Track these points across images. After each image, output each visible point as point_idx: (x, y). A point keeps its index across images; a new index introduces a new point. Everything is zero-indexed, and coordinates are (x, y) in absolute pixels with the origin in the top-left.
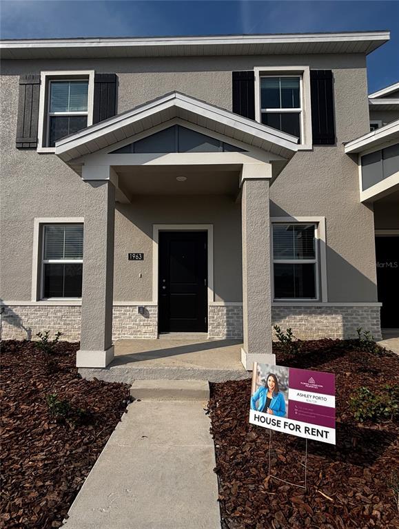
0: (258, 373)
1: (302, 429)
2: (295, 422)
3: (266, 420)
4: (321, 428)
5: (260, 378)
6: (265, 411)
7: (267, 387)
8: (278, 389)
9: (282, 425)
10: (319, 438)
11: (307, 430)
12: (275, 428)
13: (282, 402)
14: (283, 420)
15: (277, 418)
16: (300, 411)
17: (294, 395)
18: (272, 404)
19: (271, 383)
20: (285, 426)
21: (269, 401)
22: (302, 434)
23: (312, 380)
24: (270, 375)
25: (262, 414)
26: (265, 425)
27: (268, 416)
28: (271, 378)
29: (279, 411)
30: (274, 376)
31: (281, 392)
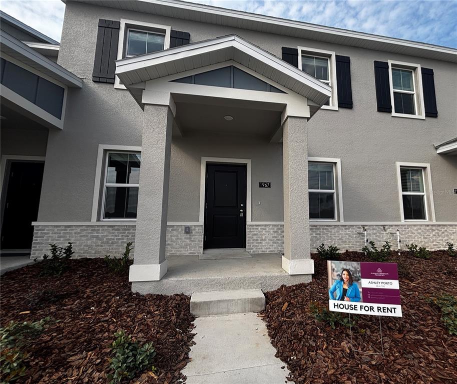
0: (333, 270)
1: (375, 309)
2: (369, 305)
3: (344, 306)
4: (390, 306)
5: (335, 274)
6: (342, 299)
8: (352, 280)
9: (358, 308)
10: (389, 314)
11: (379, 309)
12: (353, 312)
13: (356, 290)
14: (359, 304)
16: (371, 296)
17: (366, 283)
18: (348, 293)
20: (361, 308)
21: (345, 291)
22: (376, 313)
23: (379, 270)
24: (344, 270)
25: (340, 302)
26: (344, 311)
27: (346, 303)
28: (345, 272)
29: (355, 298)
30: (347, 270)
31: (355, 283)
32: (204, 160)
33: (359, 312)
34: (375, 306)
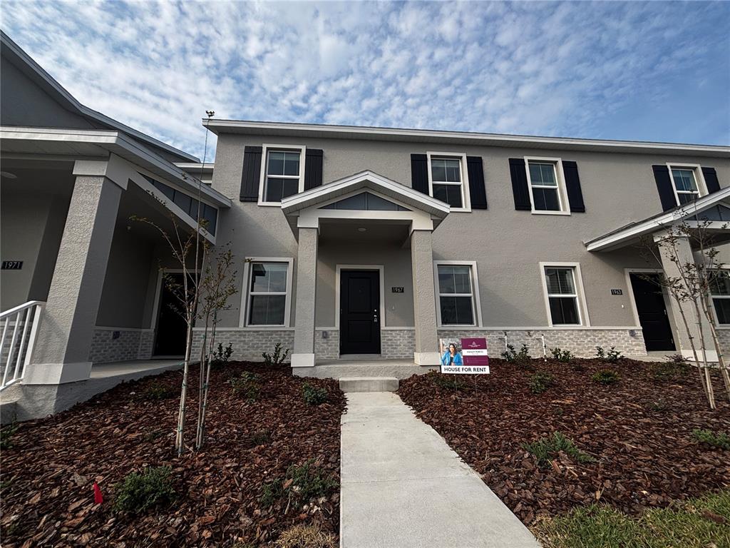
0: (443, 345)
1: (472, 370)
2: (468, 367)
3: (451, 369)
4: (481, 367)
5: (445, 347)
6: (450, 364)
7: (450, 351)
8: (456, 351)
9: (461, 370)
10: (481, 372)
11: (474, 369)
12: (458, 372)
13: (459, 357)
14: (461, 367)
15: (458, 367)
16: (470, 361)
17: (465, 352)
18: (454, 360)
19: (452, 349)
20: (462, 370)
21: (452, 358)
22: (472, 372)
23: (474, 343)
24: (451, 344)
25: (448, 367)
26: (452, 372)
27: (453, 366)
28: (451, 346)
29: (458, 363)
30: (453, 344)
31: (458, 353)
32: (339, 267)
33: (461, 372)
34: (472, 367)
